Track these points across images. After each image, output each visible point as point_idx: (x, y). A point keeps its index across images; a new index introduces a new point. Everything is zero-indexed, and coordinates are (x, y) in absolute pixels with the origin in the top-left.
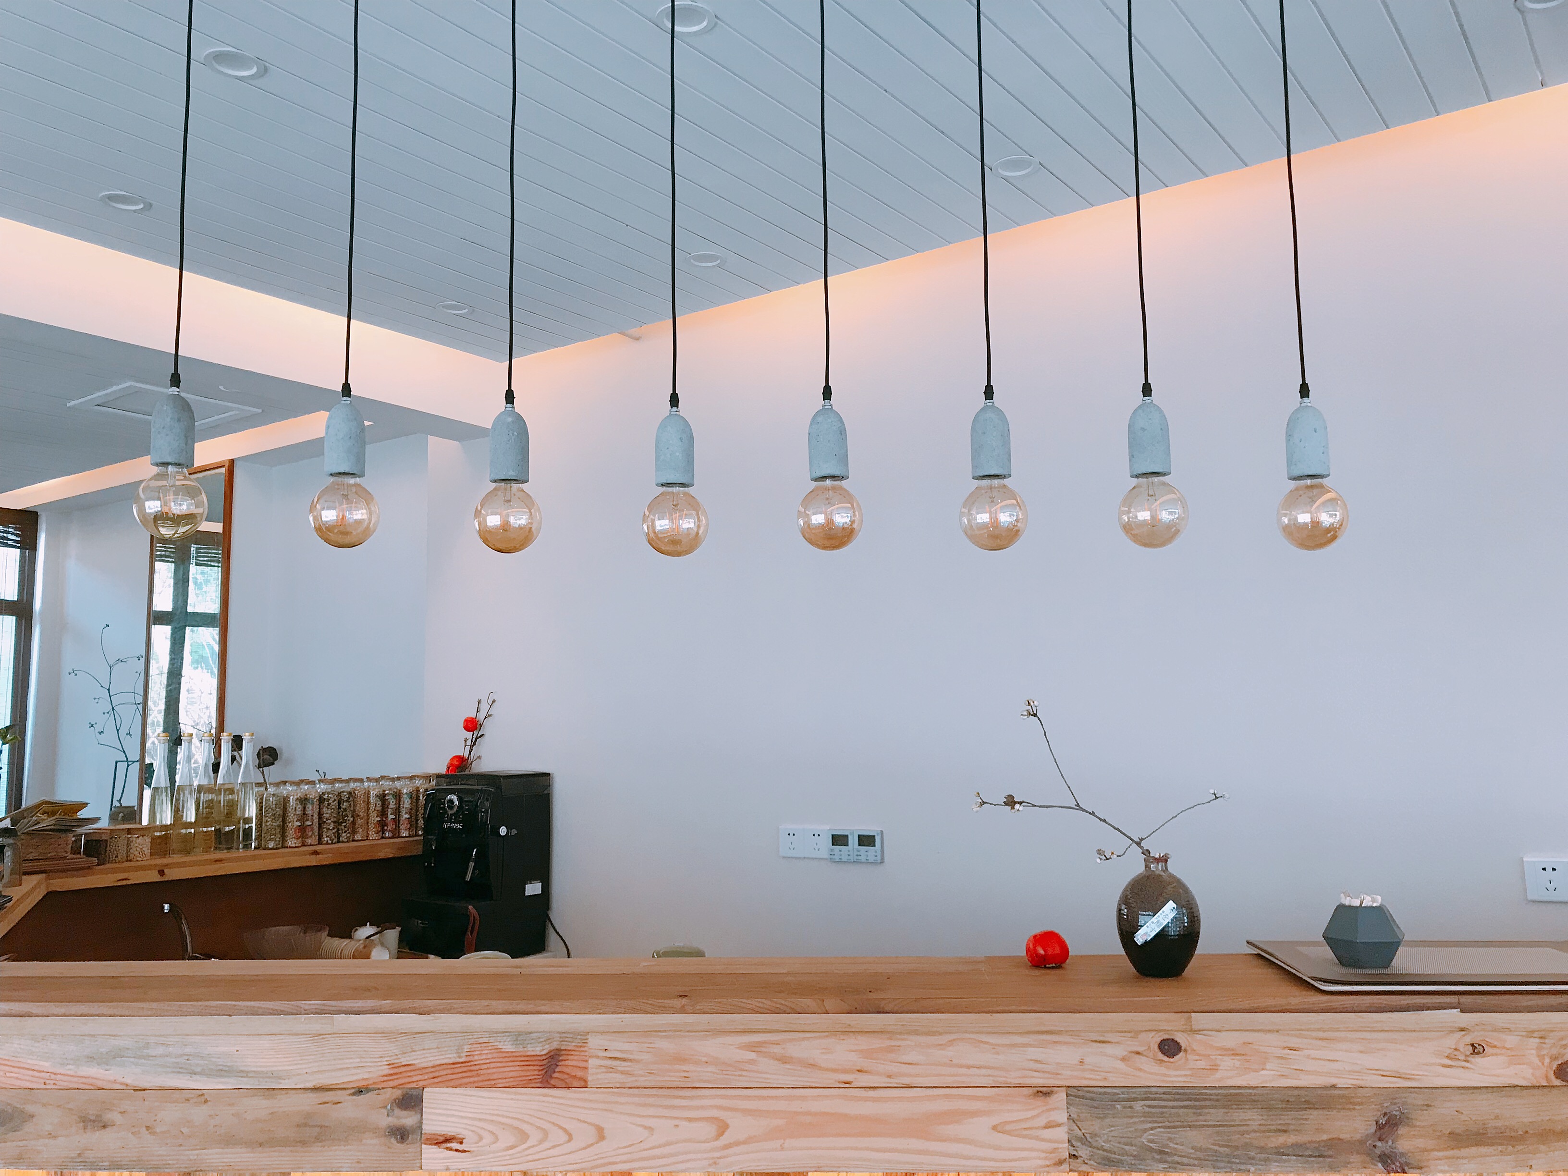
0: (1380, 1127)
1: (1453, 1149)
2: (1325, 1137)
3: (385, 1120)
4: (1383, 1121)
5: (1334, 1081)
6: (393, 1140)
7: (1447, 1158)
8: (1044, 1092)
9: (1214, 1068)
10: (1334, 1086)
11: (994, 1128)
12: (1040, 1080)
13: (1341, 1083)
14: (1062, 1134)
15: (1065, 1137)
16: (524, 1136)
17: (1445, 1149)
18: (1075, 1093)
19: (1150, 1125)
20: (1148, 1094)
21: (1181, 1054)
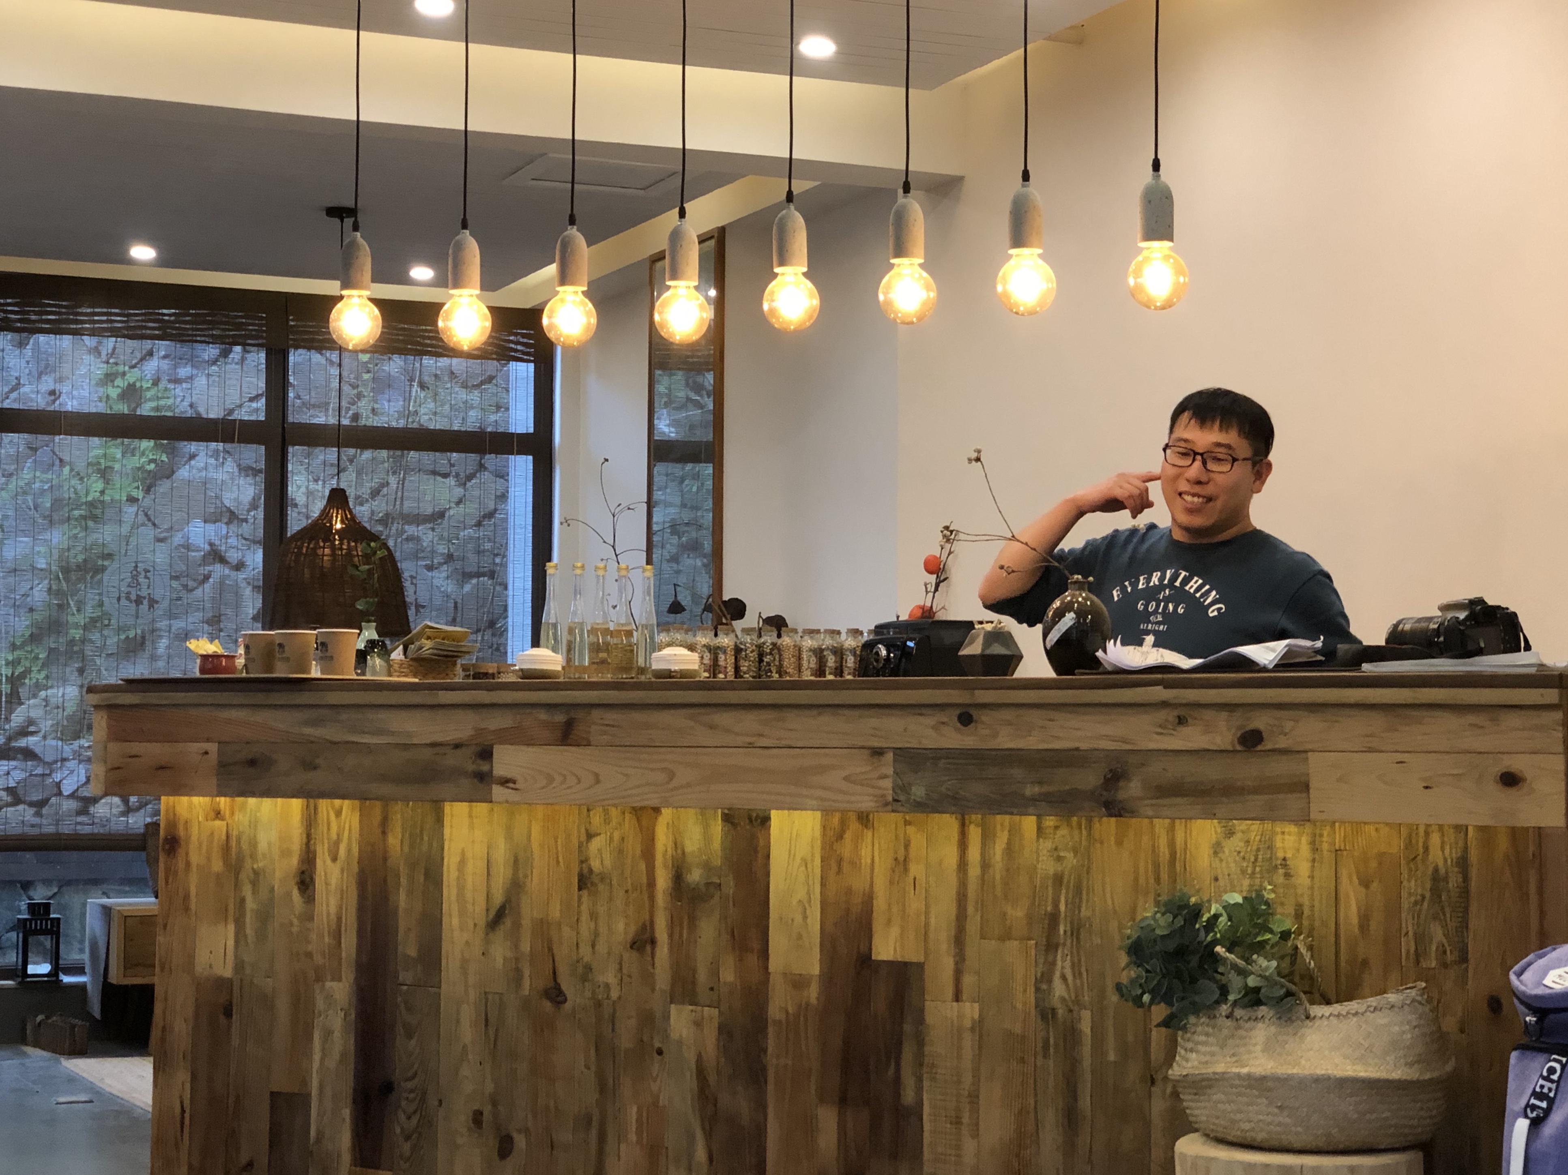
0: (1107, 781)
1: (1157, 798)
2: (1067, 787)
3: (471, 767)
4: (1109, 776)
5: (1077, 745)
6: (476, 780)
7: (1152, 805)
8: (877, 752)
9: (995, 735)
10: (1077, 749)
11: (846, 779)
12: (876, 743)
13: (1084, 746)
14: (888, 784)
15: (891, 785)
16: (550, 779)
17: (1152, 798)
18: (901, 753)
19: (947, 778)
20: (949, 754)
21: (973, 724)
